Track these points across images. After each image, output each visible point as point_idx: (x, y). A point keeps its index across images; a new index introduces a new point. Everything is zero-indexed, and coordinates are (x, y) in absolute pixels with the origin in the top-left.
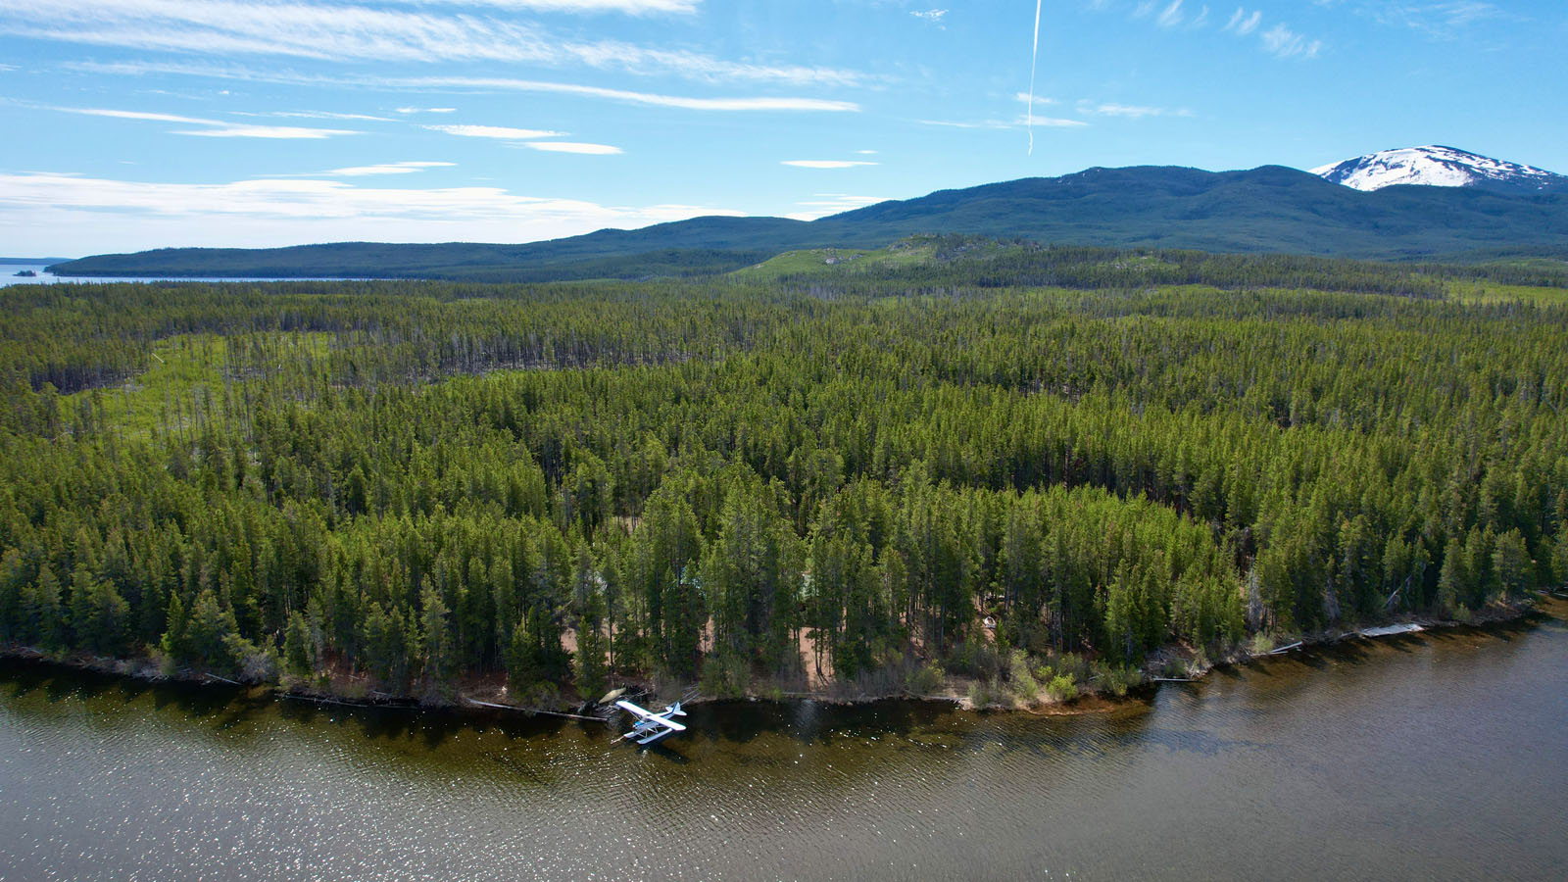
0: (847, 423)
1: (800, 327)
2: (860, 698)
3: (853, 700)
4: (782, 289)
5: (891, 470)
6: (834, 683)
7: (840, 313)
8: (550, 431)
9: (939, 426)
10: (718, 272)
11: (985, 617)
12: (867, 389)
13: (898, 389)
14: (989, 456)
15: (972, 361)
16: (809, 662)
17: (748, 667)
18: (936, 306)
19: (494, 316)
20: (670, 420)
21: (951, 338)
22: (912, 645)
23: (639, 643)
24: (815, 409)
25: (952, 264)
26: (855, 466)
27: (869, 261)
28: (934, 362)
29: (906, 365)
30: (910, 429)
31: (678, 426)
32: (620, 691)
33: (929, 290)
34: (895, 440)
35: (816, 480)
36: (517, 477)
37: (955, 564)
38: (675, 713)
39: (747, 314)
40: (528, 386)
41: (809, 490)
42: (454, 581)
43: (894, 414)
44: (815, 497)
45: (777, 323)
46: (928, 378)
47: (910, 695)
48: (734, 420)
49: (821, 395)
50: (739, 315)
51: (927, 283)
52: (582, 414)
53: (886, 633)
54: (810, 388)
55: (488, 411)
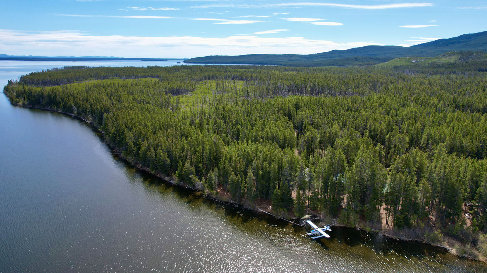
0: (413, 124)
1: (399, 86)
2: (403, 238)
3: (400, 238)
4: (394, 71)
5: (429, 145)
6: (393, 229)
7: (416, 81)
8: (301, 118)
9: (453, 128)
10: (371, 65)
11: (467, 213)
12: (423, 110)
13: (436, 112)
14: (476, 143)
15: (472, 102)
16: (383, 218)
17: (359, 216)
18: (457, 79)
19: (292, 78)
20: (343, 117)
21: (463, 92)
22: (429, 219)
23: (318, 200)
24: (400, 117)
25: (466, 62)
26: (414, 142)
27: (430, 61)
28: (454, 101)
29: (441, 103)
30: (440, 129)
31: (346, 120)
32: (309, 216)
33: (454, 73)
34: (433, 133)
35: (396, 146)
36: (286, 134)
37: (455, 191)
38: (327, 229)
39: (379, 79)
40: (297, 102)
41: (393, 149)
42: (258, 169)
43: (433, 122)
44: (395, 153)
45: (390, 83)
46: (451, 108)
47: (426, 241)
48: (367, 119)
49: (403, 112)
50: (376, 80)
51: (454, 70)
52: (313, 113)
53: (418, 214)
54: (399, 109)
55: (282, 110)
